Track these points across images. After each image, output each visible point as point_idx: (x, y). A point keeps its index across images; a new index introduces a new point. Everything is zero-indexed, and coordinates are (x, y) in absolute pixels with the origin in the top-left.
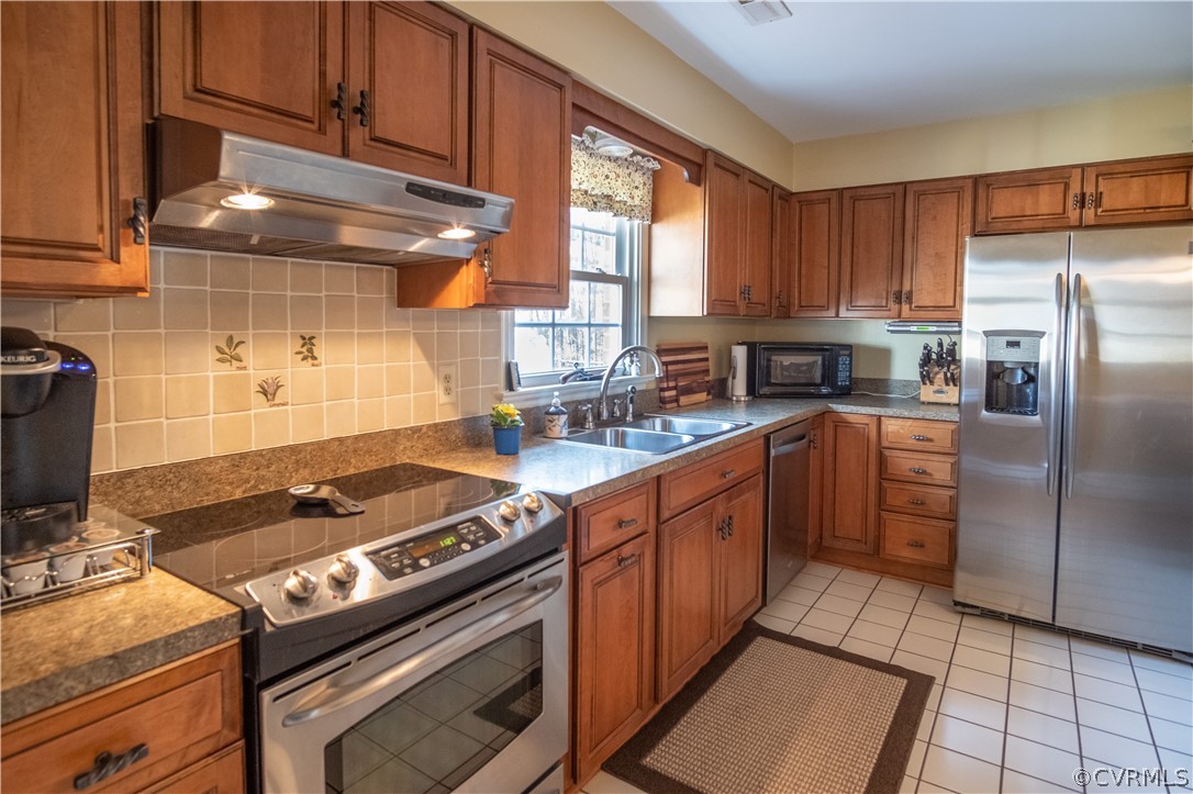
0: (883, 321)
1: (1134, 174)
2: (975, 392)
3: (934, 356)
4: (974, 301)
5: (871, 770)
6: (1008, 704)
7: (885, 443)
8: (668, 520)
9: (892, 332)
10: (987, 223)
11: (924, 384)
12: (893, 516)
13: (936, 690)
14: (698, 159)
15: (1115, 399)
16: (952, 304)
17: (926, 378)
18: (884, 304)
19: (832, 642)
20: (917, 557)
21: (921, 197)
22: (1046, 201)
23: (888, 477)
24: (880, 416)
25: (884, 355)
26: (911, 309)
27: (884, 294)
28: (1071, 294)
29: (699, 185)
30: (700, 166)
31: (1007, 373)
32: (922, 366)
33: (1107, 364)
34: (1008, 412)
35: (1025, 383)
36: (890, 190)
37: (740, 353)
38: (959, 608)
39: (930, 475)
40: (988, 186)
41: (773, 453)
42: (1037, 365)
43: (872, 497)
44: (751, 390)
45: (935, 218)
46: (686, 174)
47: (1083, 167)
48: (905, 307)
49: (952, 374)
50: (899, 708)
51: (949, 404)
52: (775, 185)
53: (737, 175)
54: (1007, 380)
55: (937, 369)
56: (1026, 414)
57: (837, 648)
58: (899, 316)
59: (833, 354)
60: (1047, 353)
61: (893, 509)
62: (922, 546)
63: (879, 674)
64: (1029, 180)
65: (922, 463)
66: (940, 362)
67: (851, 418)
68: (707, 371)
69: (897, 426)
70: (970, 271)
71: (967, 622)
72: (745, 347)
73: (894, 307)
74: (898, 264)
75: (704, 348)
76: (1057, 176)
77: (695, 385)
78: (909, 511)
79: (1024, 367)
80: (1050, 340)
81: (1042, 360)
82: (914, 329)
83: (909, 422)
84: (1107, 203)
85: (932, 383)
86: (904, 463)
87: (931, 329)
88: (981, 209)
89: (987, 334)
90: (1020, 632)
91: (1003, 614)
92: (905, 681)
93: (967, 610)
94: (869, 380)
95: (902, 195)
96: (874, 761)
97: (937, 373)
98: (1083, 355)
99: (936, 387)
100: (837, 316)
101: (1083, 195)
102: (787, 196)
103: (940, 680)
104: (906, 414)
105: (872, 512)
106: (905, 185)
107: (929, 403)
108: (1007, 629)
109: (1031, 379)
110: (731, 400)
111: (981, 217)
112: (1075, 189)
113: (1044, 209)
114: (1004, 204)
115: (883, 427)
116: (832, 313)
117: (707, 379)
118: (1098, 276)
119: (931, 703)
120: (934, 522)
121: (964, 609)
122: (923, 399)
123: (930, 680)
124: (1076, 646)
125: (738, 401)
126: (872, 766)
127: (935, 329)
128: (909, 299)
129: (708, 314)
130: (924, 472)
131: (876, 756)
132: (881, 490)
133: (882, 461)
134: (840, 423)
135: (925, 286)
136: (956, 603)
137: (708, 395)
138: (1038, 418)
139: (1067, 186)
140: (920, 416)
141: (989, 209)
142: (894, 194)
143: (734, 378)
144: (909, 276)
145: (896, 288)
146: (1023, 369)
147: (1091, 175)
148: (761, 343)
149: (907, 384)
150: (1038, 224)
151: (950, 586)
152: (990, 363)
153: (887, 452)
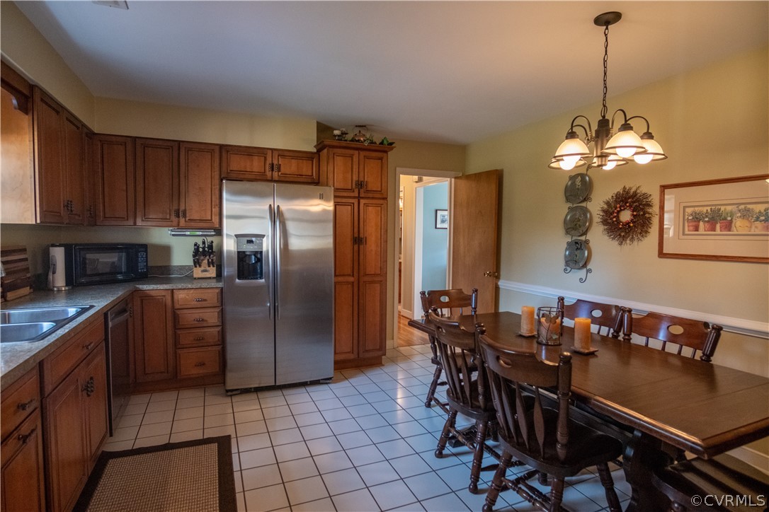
0: (167, 229)
1: (293, 158)
2: (230, 270)
3: (201, 250)
4: (229, 217)
5: (218, 502)
6: (268, 432)
7: (177, 306)
8: (51, 393)
9: (173, 235)
10: (228, 173)
11: (196, 267)
12: (185, 350)
13: (233, 442)
14: (26, 92)
15: (295, 267)
16: (210, 218)
17: (197, 263)
18: (168, 217)
19: (163, 441)
20: (201, 372)
21: (190, 152)
22: (256, 165)
23: (180, 327)
24: (173, 290)
25: (166, 250)
26: (186, 221)
27: (168, 211)
28: (276, 216)
29: (27, 114)
30: (26, 97)
31: (247, 258)
32: (194, 256)
33: (291, 250)
34: (248, 279)
35: (256, 262)
36: (169, 144)
37: (58, 254)
38: (229, 393)
39: (206, 321)
40: (228, 151)
41: (110, 324)
42: (261, 252)
43: (170, 341)
44: (69, 281)
45: (198, 166)
46: (15, 102)
47: (272, 150)
48: (182, 220)
49: (212, 260)
50: (218, 460)
51: (210, 278)
52: (84, 125)
53: (58, 112)
54: (247, 262)
55: (202, 258)
56: (257, 279)
57: (169, 443)
58: (178, 225)
59: (135, 251)
60: (266, 245)
61: (185, 346)
62: (204, 364)
63: (200, 447)
64: (249, 152)
65: (201, 314)
66: (204, 253)
67: (153, 293)
68: (28, 268)
69: (184, 295)
70: (226, 200)
71: (235, 399)
72: (63, 248)
73: (174, 218)
74: (176, 193)
75: (24, 250)
76: (261, 152)
77: (19, 281)
78: (194, 345)
79: (255, 253)
80: (268, 239)
81: (264, 249)
82: (188, 233)
83: (192, 291)
84: (283, 170)
85: (200, 266)
86: (189, 317)
87: (198, 233)
88: (224, 165)
89: (237, 236)
90: (261, 395)
91: (251, 388)
92: (216, 444)
93: (234, 393)
94: (157, 267)
95: (177, 148)
96: (218, 495)
97: (203, 260)
98: (282, 246)
99: (202, 268)
100: (135, 224)
101: (273, 164)
102: (91, 135)
103: (233, 436)
104: (190, 286)
105: (171, 350)
106: (179, 142)
107: (199, 278)
108: (253, 396)
109: (259, 260)
110: (53, 290)
111: (224, 169)
112: (269, 161)
113: (255, 169)
114: (237, 163)
115: (175, 297)
116: (131, 222)
117: (28, 275)
118: (286, 206)
119: (234, 450)
120: (210, 348)
121: (231, 393)
122: (195, 276)
123: (229, 437)
124: (286, 392)
125: (59, 291)
126: (218, 499)
127: (201, 233)
128: (185, 216)
129: (41, 222)
130: (203, 320)
131: (217, 492)
132: (176, 337)
133: (176, 317)
134: (145, 297)
135: (195, 207)
136: (227, 391)
137: (30, 288)
138: (263, 280)
139: (265, 158)
140: (199, 286)
141: (228, 165)
142: (172, 147)
143: (54, 273)
144: (184, 201)
145: (175, 207)
146: (255, 255)
147: (276, 154)
148: (76, 245)
149: (182, 268)
150: (253, 177)
151: (224, 383)
152: (238, 252)
153: (178, 312)
